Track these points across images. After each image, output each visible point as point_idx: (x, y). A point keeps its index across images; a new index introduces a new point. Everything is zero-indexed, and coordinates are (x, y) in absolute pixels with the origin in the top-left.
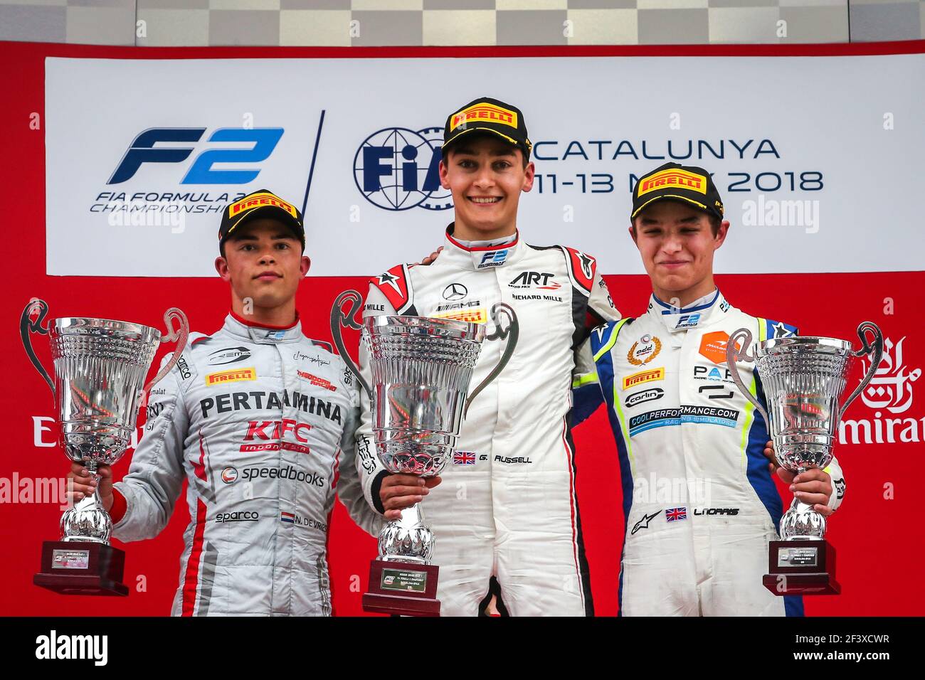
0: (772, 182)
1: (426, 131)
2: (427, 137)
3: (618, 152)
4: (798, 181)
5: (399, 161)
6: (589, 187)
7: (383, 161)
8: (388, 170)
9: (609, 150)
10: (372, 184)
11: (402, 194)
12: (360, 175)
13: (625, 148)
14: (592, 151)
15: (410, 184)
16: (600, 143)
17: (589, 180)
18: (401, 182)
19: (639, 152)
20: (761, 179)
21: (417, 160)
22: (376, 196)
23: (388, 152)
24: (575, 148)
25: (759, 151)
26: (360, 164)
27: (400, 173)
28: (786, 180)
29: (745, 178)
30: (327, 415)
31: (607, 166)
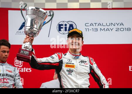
0: (123, 29)
1: (68, 22)
2: (68, 23)
3: (98, 25)
4: (127, 29)
5: (64, 26)
6: (94, 30)
7: (61, 26)
8: (62, 28)
9: (97, 25)
10: (60, 30)
11: (64, 31)
12: (58, 29)
13: (100, 24)
14: (94, 25)
15: (66, 30)
16: (96, 24)
17: (94, 29)
18: (64, 30)
19: (102, 25)
20: (121, 29)
21: (67, 26)
22: (60, 32)
23: (62, 25)
24: (92, 24)
25: (121, 25)
26: (58, 27)
27: (64, 28)
28: (125, 29)
29: (118, 29)
30: (11, 77)
31: (97, 27)
